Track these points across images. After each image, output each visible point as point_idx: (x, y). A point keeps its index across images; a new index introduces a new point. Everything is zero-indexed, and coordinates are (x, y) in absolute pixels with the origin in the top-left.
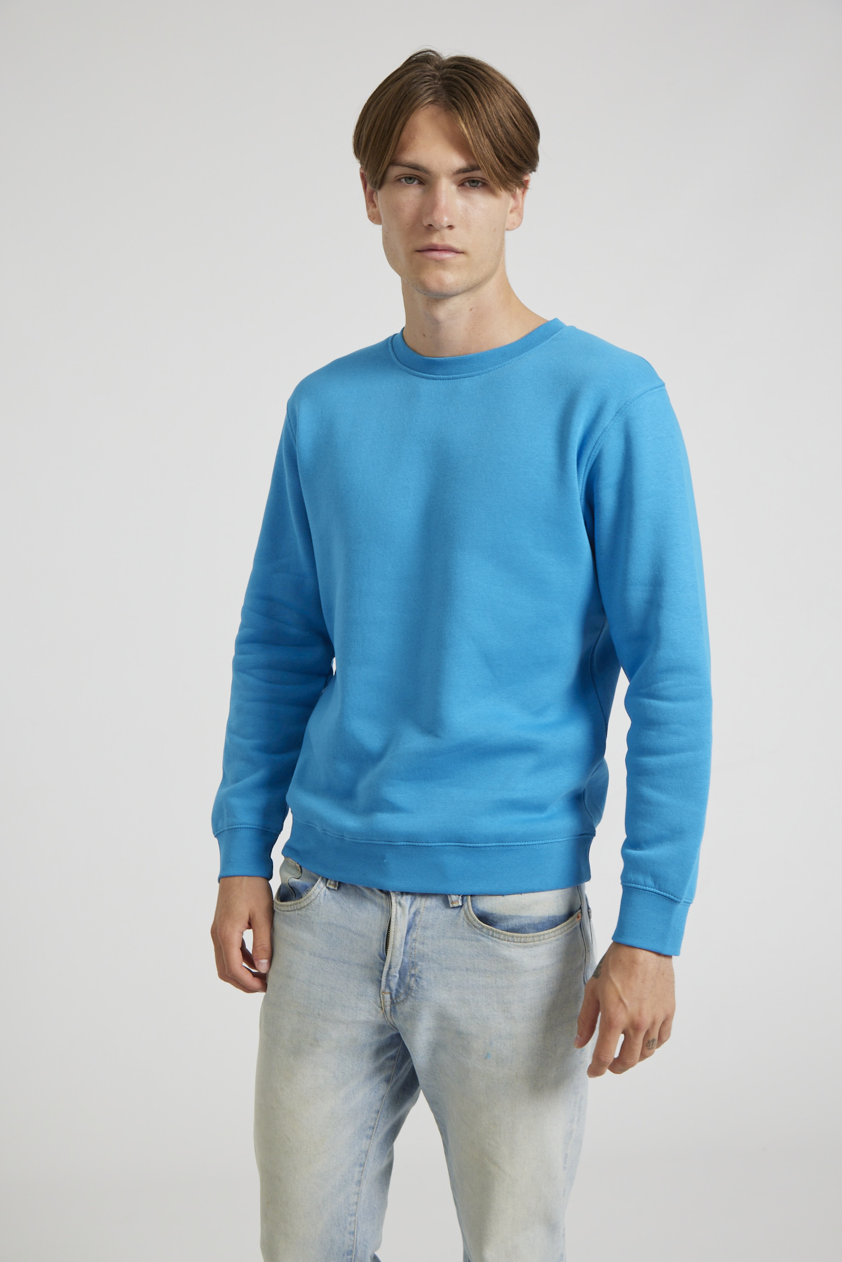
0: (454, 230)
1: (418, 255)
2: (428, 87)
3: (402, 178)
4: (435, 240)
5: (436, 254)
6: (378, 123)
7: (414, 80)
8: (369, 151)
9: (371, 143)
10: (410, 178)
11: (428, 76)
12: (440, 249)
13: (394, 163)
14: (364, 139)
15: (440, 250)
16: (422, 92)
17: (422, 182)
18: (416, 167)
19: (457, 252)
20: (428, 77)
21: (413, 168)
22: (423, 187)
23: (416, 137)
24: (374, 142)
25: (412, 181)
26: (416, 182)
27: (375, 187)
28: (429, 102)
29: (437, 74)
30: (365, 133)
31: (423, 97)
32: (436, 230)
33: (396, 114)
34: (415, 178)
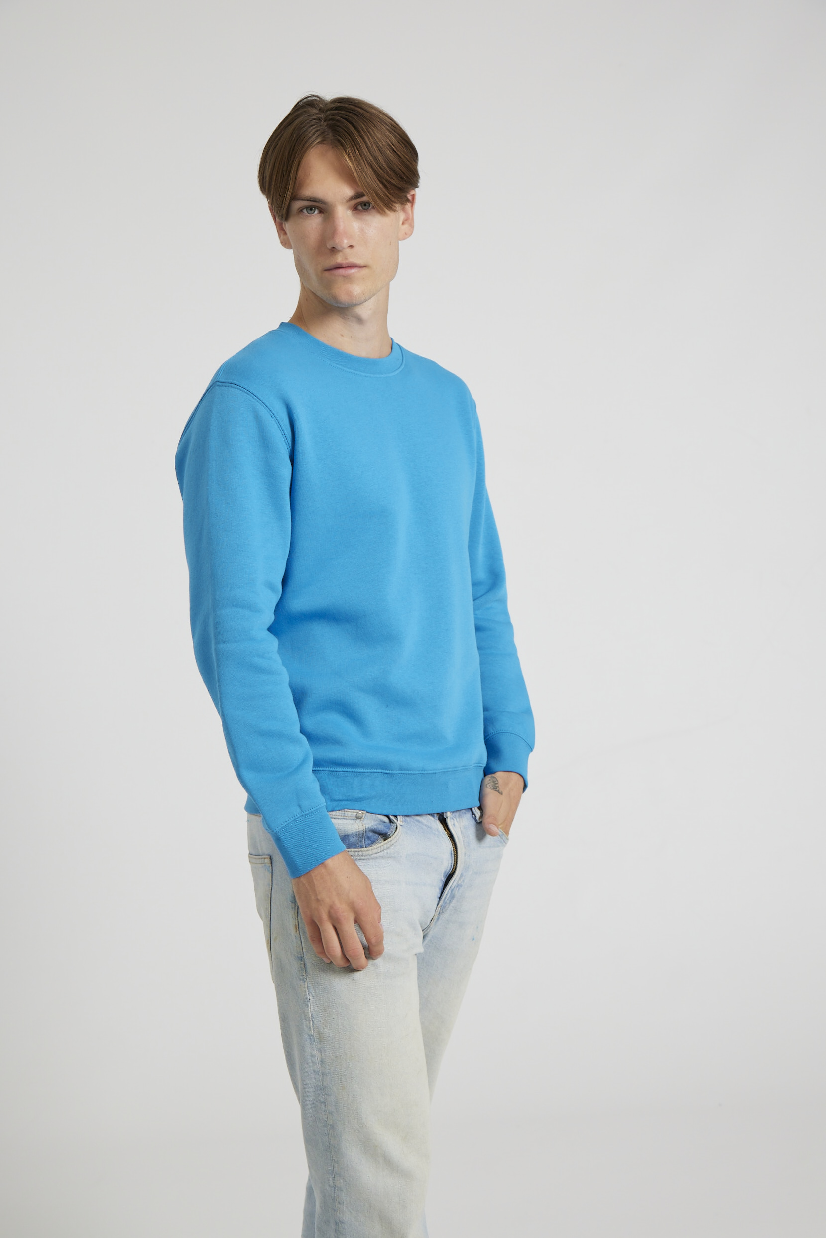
0: (355, 250)
1: (327, 274)
2: (316, 129)
3: (303, 209)
4: (339, 259)
5: (341, 271)
6: (277, 165)
7: (303, 125)
8: (273, 189)
9: (273, 183)
10: (311, 209)
11: (314, 119)
12: (344, 266)
13: (295, 198)
14: (268, 178)
15: (346, 267)
16: (310, 135)
17: (321, 211)
18: (314, 200)
19: (360, 267)
20: (314, 121)
21: (311, 201)
22: (322, 215)
23: (311, 174)
24: (275, 181)
25: (313, 211)
26: (316, 212)
27: (282, 219)
28: (318, 142)
29: (322, 116)
30: (268, 173)
31: (312, 139)
32: (339, 251)
33: (291, 156)
34: (315, 208)
